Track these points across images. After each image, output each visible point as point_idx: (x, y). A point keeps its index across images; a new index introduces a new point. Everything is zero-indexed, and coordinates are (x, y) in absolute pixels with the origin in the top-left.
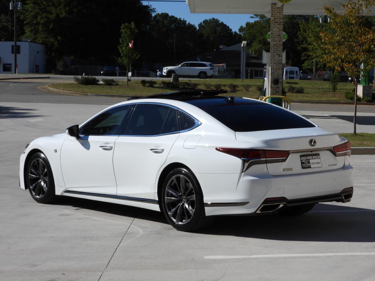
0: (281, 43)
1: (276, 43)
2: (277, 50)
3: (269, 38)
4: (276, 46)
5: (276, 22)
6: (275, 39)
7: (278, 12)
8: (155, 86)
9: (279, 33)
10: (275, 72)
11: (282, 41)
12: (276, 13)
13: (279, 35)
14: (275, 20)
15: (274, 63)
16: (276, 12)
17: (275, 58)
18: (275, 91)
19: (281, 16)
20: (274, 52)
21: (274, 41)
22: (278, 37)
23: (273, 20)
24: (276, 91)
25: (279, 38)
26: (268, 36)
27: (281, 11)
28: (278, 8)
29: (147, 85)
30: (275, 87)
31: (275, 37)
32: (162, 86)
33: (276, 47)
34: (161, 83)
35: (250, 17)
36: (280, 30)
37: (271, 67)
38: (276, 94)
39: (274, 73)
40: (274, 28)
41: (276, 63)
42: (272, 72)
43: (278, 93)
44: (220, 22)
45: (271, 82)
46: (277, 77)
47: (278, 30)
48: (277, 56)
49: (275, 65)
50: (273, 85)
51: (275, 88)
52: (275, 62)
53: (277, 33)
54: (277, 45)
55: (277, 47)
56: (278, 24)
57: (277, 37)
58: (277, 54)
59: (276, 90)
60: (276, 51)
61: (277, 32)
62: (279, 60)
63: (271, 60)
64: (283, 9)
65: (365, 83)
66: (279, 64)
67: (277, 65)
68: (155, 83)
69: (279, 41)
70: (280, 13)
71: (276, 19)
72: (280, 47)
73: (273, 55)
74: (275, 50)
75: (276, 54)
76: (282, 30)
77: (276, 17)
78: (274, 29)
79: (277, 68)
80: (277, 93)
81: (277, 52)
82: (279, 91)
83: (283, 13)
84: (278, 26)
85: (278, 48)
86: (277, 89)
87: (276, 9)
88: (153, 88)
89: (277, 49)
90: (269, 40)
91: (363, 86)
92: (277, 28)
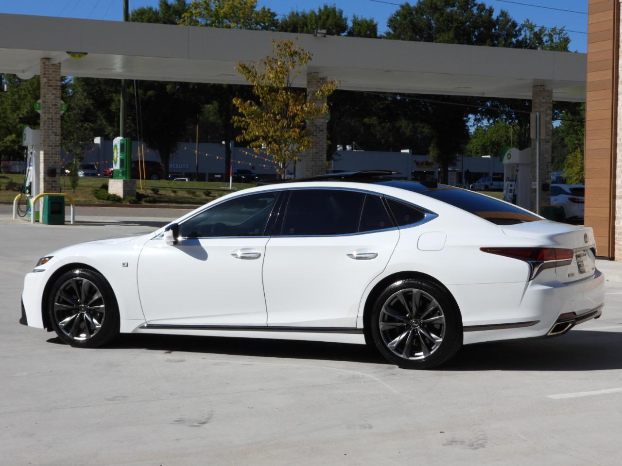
0: (58, 116)
1: (50, 117)
2: (53, 127)
3: (39, 109)
4: (50, 120)
5: (51, 86)
6: (49, 111)
7: (53, 72)
9: (55, 102)
10: (51, 158)
11: (59, 113)
12: (51, 72)
13: (55, 105)
14: (49, 83)
15: (48, 146)
16: (51, 70)
17: (49, 138)
18: (50, 186)
19: (58, 77)
20: (48, 130)
21: (48, 113)
22: (54, 107)
23: (45, 83)
24: (52, 187)
25: (55, 108)
26: (38, 105)
27: (58, 69)
28: (53, 65)
30: (51, 180)
31: (49, 108)
33: (51, 122)
36: (56, 97)
37: (45, 151)
38: (52, 190)
39: (49, 159)
40: (48, 94)
41: (52, 146)
42: (46, 158)
43: (55, 190)
45: (44, 173)
46: (53, 165)
47: (53, 97)
48: (53, 134)
49: (50, 148)
50: (47, 178)
51: (50, 182)
52: (51, 144)
53: (52, 102)
54: (52, 119)
55: (53, 121)
56: (53, 89)
57: (52, 108)
58: (53, 133)
59: (52, 184)
60: (51, 128)
61: (53, 99)
62: (56, 141)
63: (44, 140)
64: (60, 66)
65: (126, 176)
66: (55, 146)
67: (52, 149)
69: (56, 113)
70: (56, 72)
71: (50, 80)
72: (56, 121)
73: (46, 134)
74: (49, 127)
75: (51, 132)
76: (59, 97)
77: (51, 79)
78: (47, 96)
79: (53, 152)
80: (53, 189)
81: (52, 130)
82: (56, 187)
83: (60, 72)
84: (54, 92)
85: (54, 123)
86: (54, 183)
87: (51, 67)
89: (52, 124)
90: (39, 111)
91: (124, 181)
92: (53, 94)
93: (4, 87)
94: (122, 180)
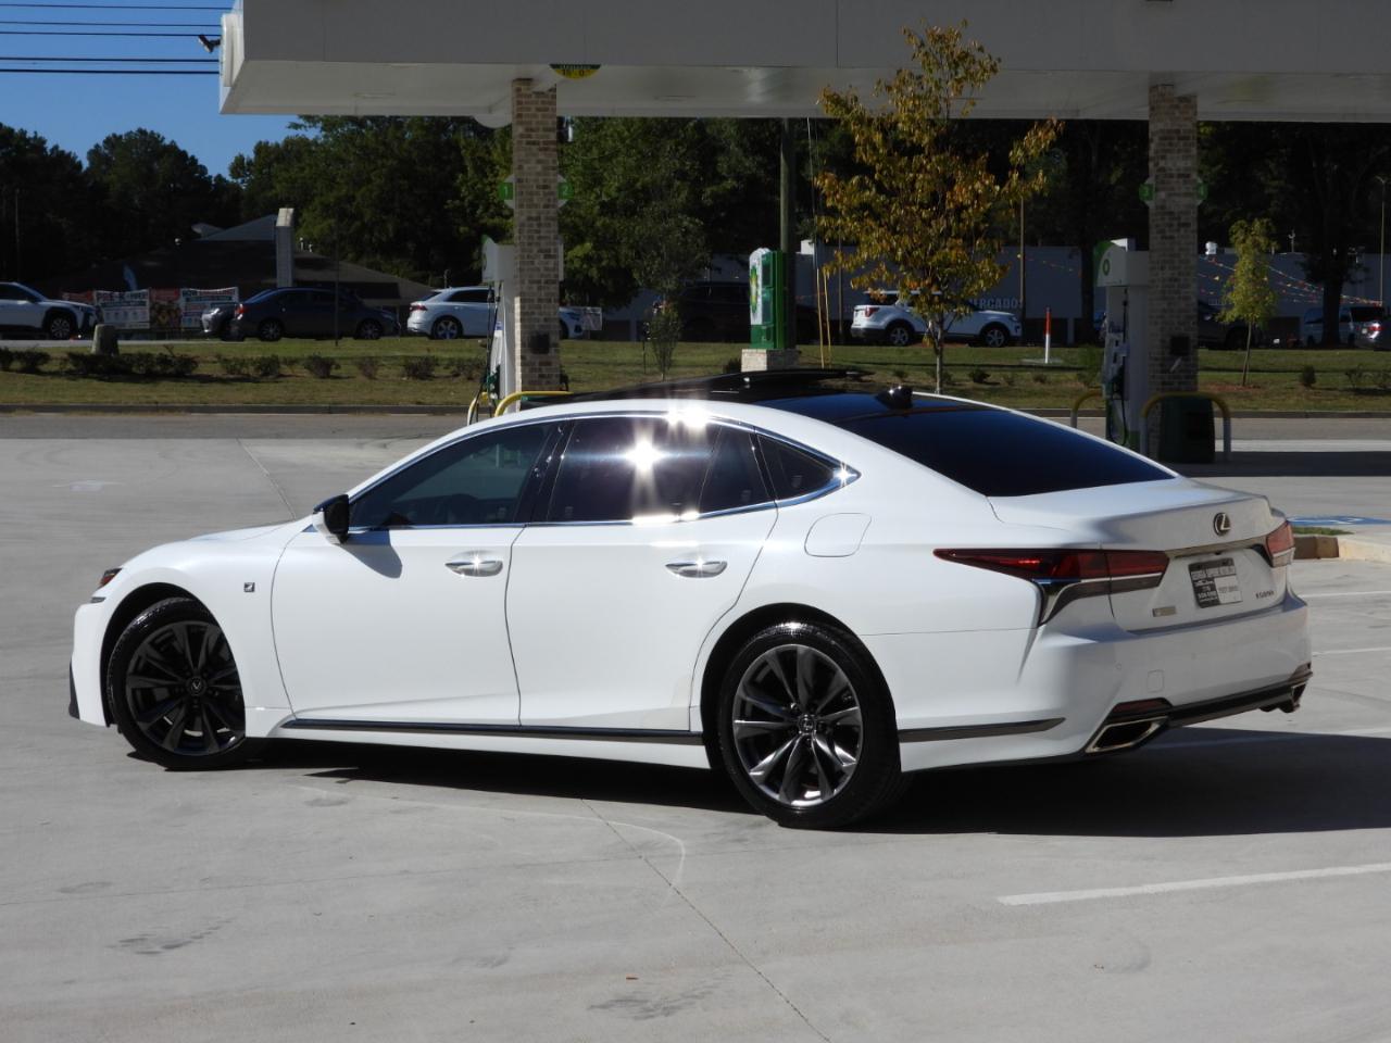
0: (552, 212)
1: (534, 215)
2: (539, 238)
3: (510, 197)
4: (535, 223)
5: (534, 143)
6: (531, 200)
7: (538, 110)
8: (44, 368)
9: (545, 181)
10: (536, 311)
11: (554, 206)
12: (533, 111)
13: (545, 187)
14: (530, 136)
15: (531, 282)
16: (533, 107)
17: (532, 263)
18: (537, 374)
19: (550, 121)
20: (530, 244)
21: (529, 206)
22: (541, 191)
23: (522, 136)
24: (542, 376)
25: (545, 194)
26: (506, 188)
27: (550, 103)
28: (539, 94)
29: (16, 365)
30: (538, 361)
31: (531, 194)
32: (69, 366)
33: (535, 227)
34: (65, 360)
35: (288, 124)
36: (545, 168)
37: (521, 294)
38: (540, 383)
39: (533, 313)
40: (527, 162)
41: (539, 282)
42: (526, 310)
43: (548, 383)
44: (167, 142)
45: (523, 345)
46: (542, 326)
47: (539, 168)
48: (542, 255)
49: (535, 286)
50: (529, 356)
51: (537, 367)
52: (536, 278)
53: (536, 181)
54: (538, 218)
55: (539, 225)
56: (540, 150)
57: (537, 194)
58: (540, 251)
59: (540, 370)
60: (536, 240)
61: (538, 174)
62: (547, 269)
63: (521, 270)
64: (554, 97)
65: (775, 340)
66: (546, 282)
67: (540, 288)
68: (44, 357)
69: (546, 206)
70: (547, 110)
71: (532, 130)
72: (549, 225)
73: (526, 254)
74: (531, 237)
75: (535, 250)
76: (554, 169)
77: (534, 126)
78: (526, 166)
79: (543, 297)
80: (544, 380)
81: (538, 244)
82: (549, 376)
83: (554, 110)
84: (542, 156)
85: (543, 229)
86: (543, 368)
87: (533, 98)
88: (40, 377)
89: (538, 232)
90: (510, 203)
91: (769, 352)
92: (539, 162)
93: (567, 132)
94: (765, 351)
